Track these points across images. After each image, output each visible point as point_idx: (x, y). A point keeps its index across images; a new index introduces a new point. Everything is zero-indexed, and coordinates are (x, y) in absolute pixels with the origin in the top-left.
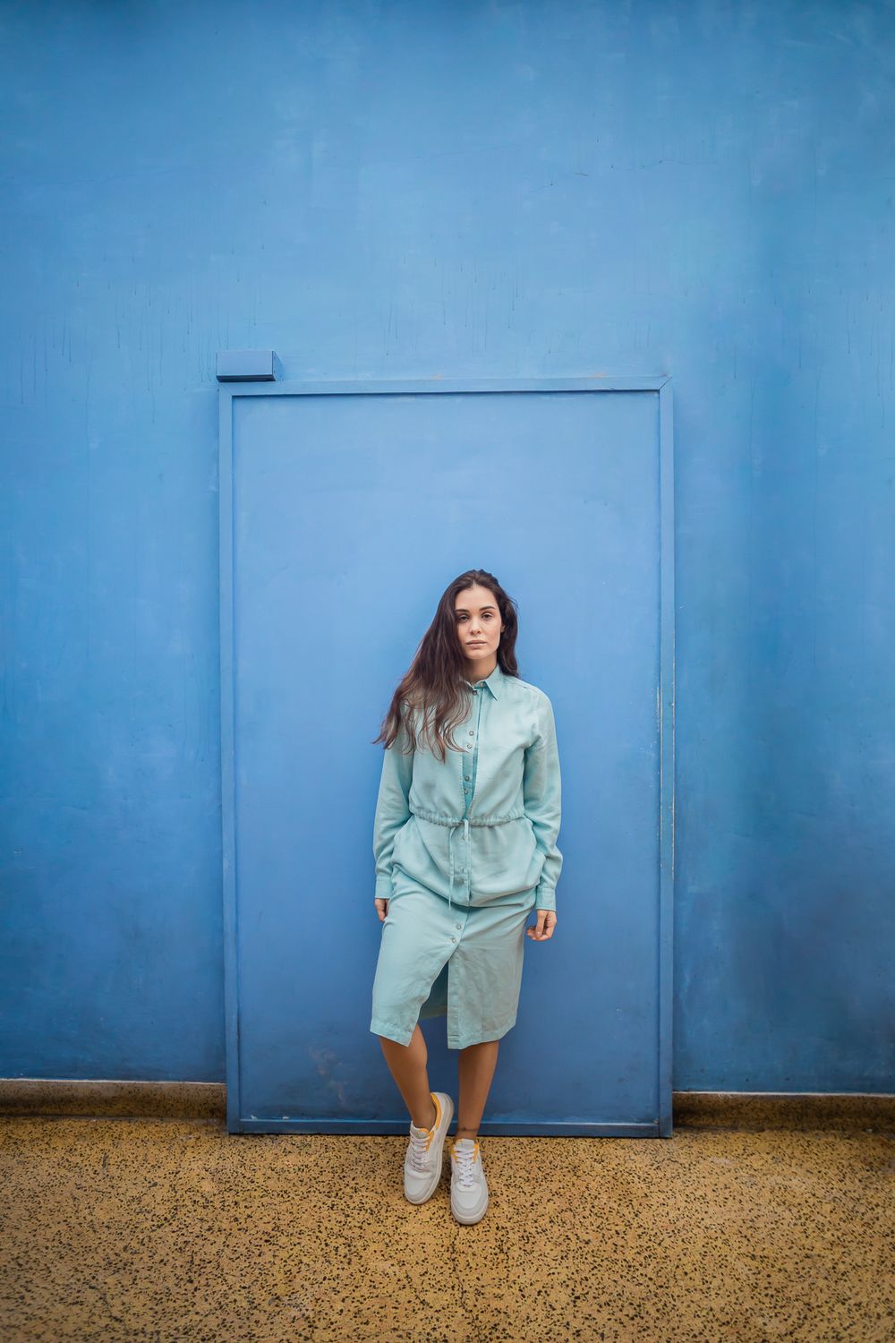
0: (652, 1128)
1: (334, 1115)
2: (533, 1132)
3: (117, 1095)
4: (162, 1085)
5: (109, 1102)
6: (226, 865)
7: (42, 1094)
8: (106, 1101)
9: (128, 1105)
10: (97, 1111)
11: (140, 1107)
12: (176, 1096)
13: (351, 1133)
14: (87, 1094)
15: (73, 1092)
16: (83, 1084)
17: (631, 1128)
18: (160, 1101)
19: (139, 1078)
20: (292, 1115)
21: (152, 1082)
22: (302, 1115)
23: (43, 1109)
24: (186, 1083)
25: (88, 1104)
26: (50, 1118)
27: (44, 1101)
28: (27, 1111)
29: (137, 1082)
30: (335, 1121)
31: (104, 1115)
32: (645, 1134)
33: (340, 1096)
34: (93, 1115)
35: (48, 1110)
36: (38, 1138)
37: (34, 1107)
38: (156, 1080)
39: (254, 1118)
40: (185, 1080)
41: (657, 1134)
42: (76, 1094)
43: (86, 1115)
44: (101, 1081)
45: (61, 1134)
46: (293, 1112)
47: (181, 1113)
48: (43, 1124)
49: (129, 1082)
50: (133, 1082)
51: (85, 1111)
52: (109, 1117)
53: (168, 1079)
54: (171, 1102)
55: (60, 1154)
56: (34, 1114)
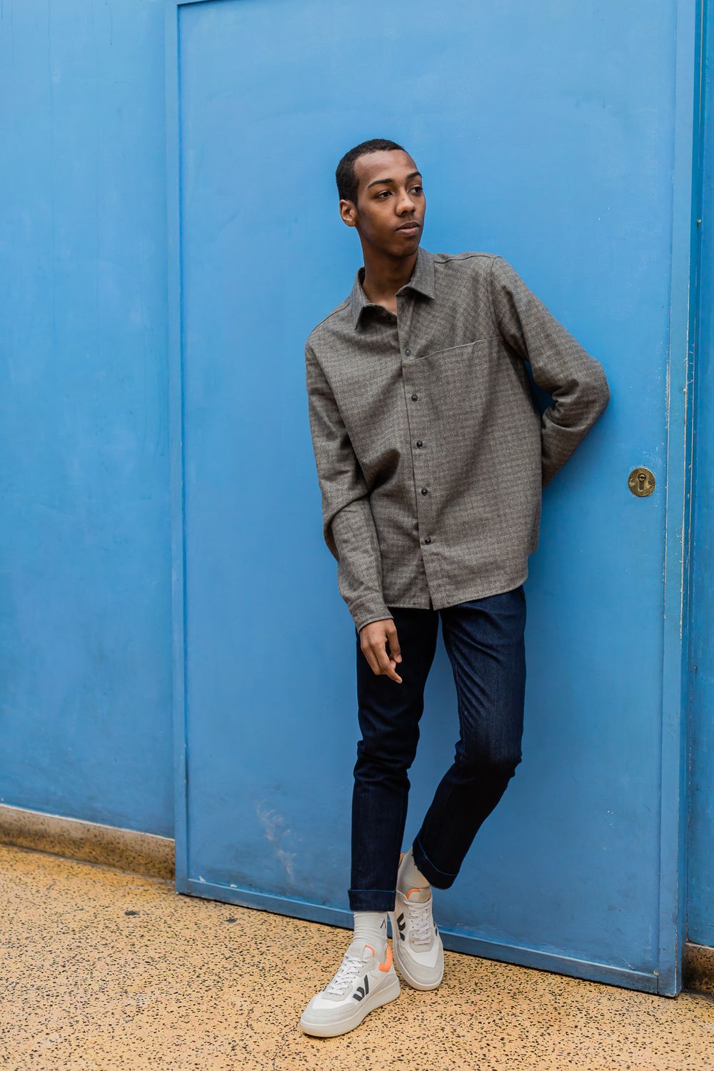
0: (649, 980)
1: (283, 893)
2: (500, 955)
3: (83, 836)
4: (125, 833)
5: (79, 843)
6: (174, 578)
7: (19, 824)
8: (74, 842)
9: (93, 850)
10: (67, 852)
11: (105, 855)
12: (137, 848)
13: (299, 916)
14: (58, 830)
15: (45, 827)
16: (55, 821)
17: (622, 974)
18: (123, 850)
19: (104, 821)
20: (240, 884)
21: (116, 828)
22: (250, 886)
23: (20, 840)
24: (147, 834)
25: (59, 843)
26: (25, 850)
27: (21, 832)
28: (6, 839)
29: (102, 825)
30: (283, 899)
31: (72, 857)
32: (639, 986)
33: (288, 869)
34: (63, 855)
35: (25, 843)
36: (6, 861)
37: (13, 837)
38: (120, 826)
39: (202, 880)
40: (146, 831)
41: (653, 989)
42: (48, 829)
43: (56, 854)
44: (70, 819)
45: (26, 863)
46: (241, 881)
47: (142, 869)
48: (16, 852)
49: (95, 824)
50: (98, 825)
51: (57, 849)
52: (77, 860)
53: (131, 828)
54: (133, 854)
55: (18, 873)
56: (12, 844)
